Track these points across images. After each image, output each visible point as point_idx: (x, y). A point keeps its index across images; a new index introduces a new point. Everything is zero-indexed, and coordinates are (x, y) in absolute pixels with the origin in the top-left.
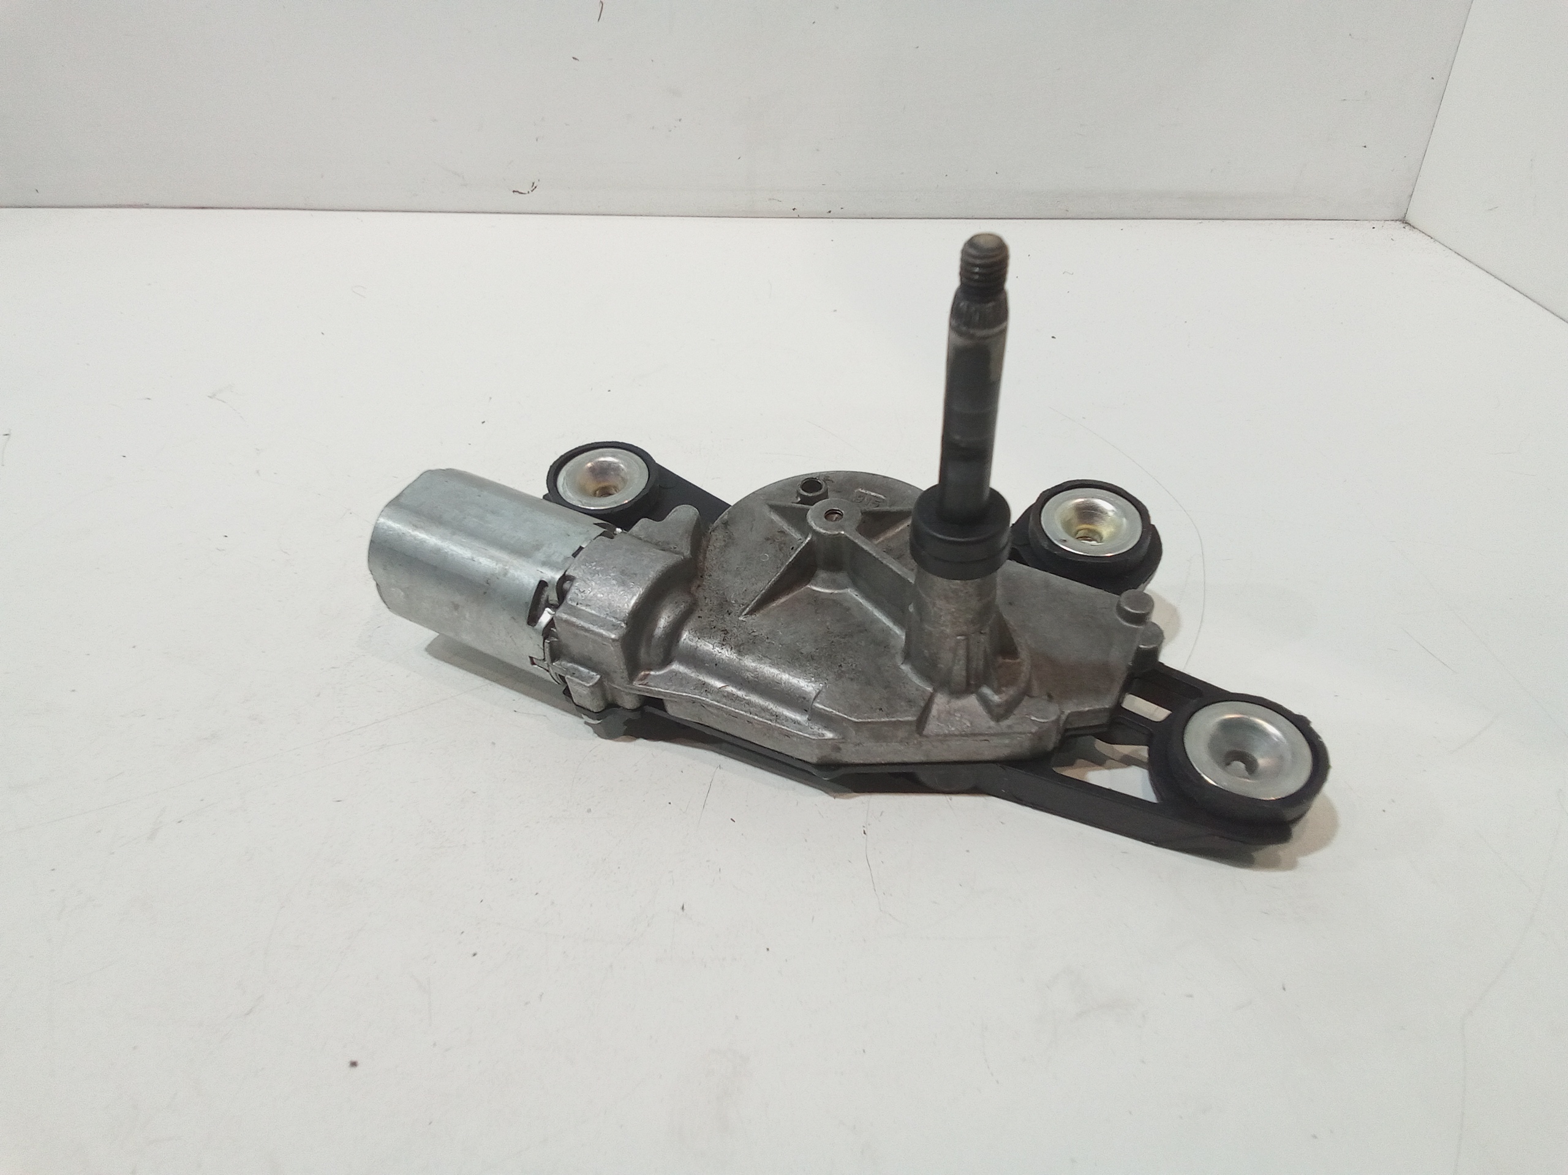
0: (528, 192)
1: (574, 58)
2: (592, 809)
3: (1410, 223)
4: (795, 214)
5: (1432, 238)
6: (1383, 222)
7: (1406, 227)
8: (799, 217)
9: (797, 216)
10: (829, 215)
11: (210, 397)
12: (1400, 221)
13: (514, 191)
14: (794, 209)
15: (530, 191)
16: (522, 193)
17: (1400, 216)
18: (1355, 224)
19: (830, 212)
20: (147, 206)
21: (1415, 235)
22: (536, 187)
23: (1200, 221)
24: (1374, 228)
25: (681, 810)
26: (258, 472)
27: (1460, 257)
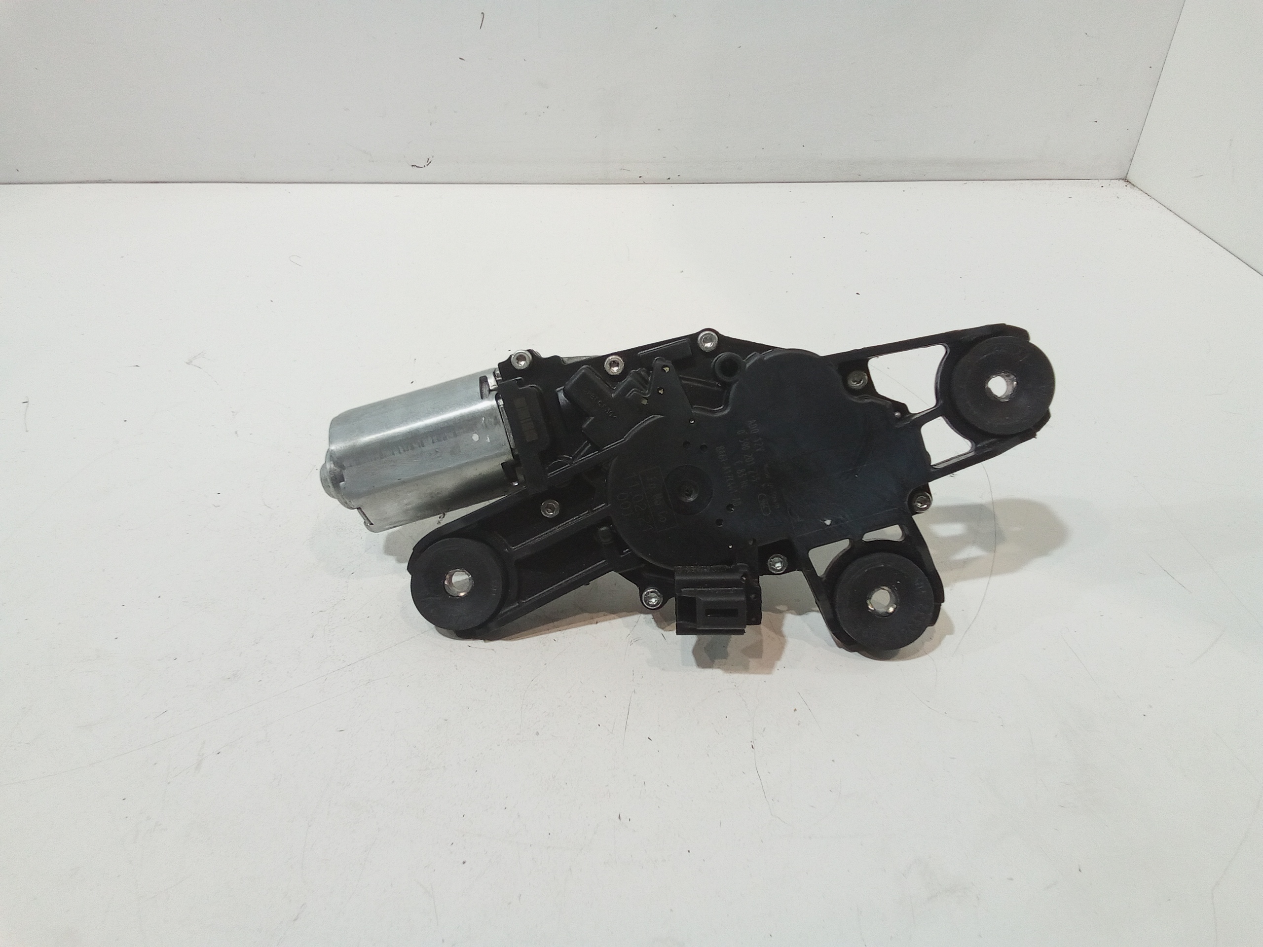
1: (460, 58)
2: (539, 732)
3: (1131, 182)
4: (639, 181)
5: (1148, 195)
6: (1110, 181)
7: (1128, 186)
8: (644, 183)
9: (642, 183)
10: (669, 181)
11: (187, 363)
12: (1123, 180)
13: (413, 166)
14: (640, 177)
15: (426, 166)
16: (419, 167)
17: (1123, 176)
18: (1088, 183)
19: (669, 179)
21: (1135, 191)
22: (430, 162)
23: (965, 182)
24: (1102, 187)
25: (609, 730)
26: (236, 433)
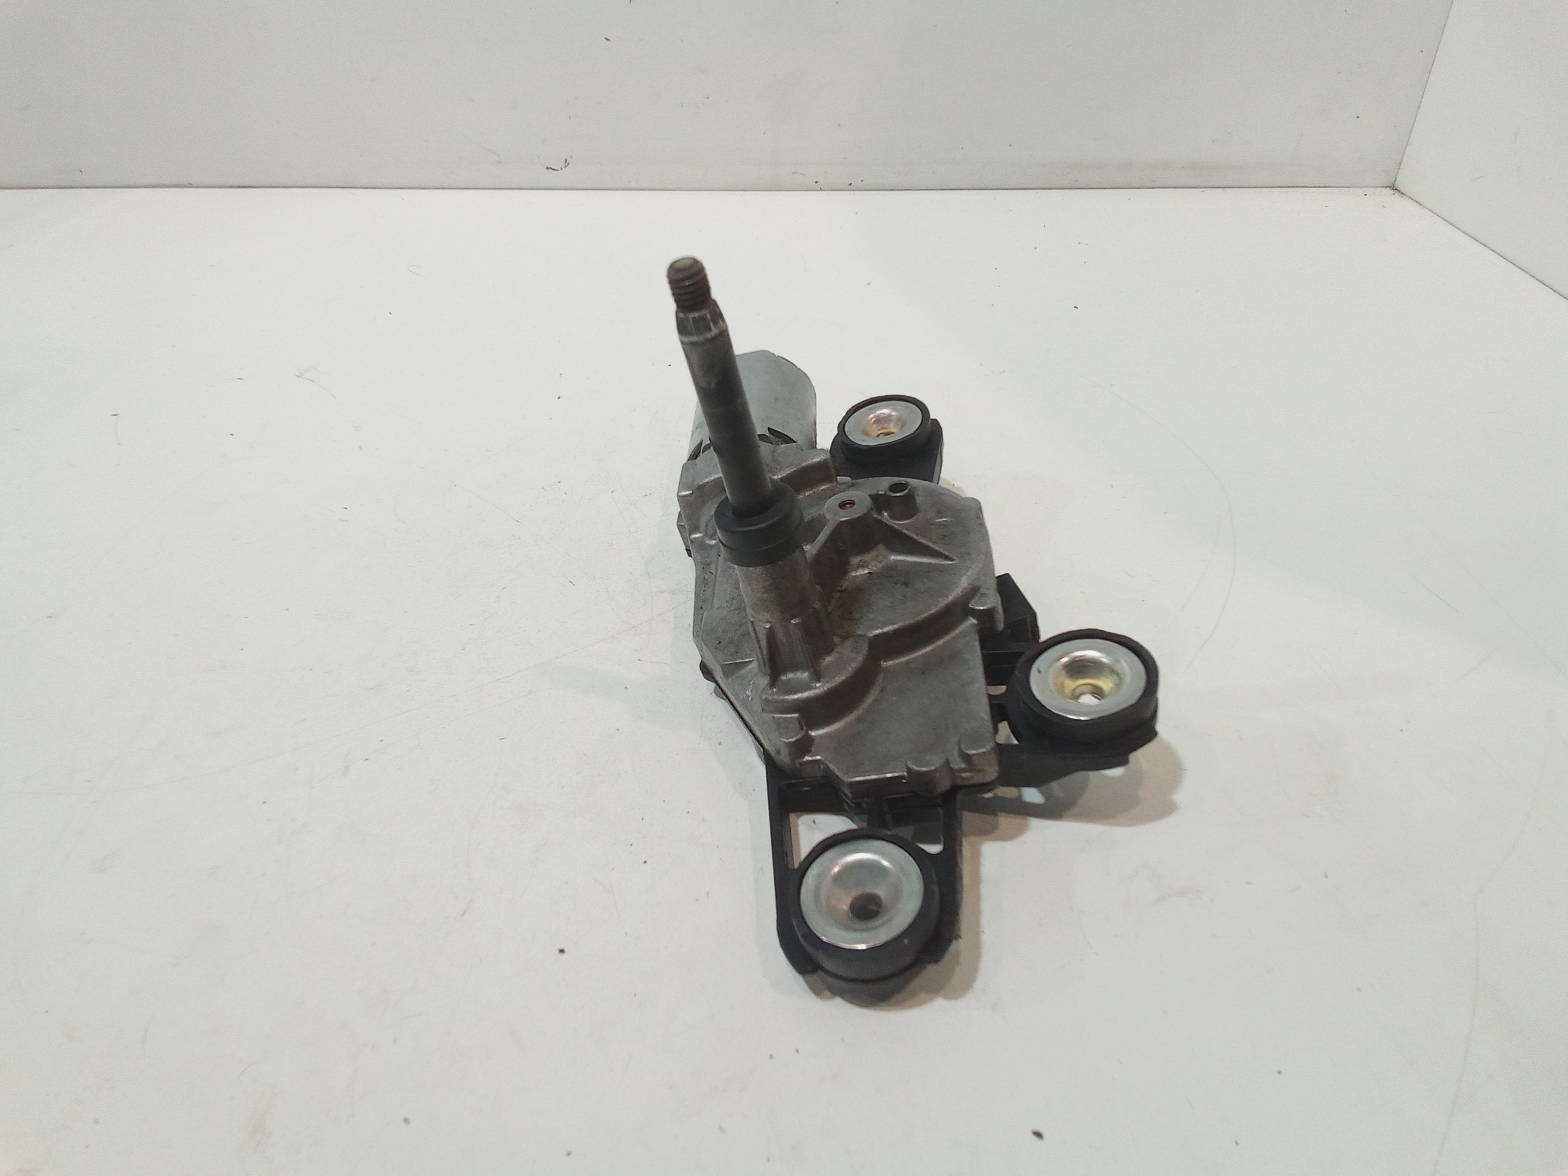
0: (562, 169)
1: (606, 39)
3: (1400, 189)
4: (818, 187)
5: (1420, 204)
6: (1373, 188)
7: (1396, 194)
8: (821, 190)
9: (819, 189)
10: (850, 187)
12: (1390, 187)
13: (548, 168)
14: (816, 182)
15: (563, 168)
16: (554, 170)
17: (1389, 183)
18: (1348, 191)
19: (851, 184)
20: (191, 186)
21: (1404, 201)
22: (568, 164)
23: (1202, 189)
24: (1365, 195)
26: (361, 447)
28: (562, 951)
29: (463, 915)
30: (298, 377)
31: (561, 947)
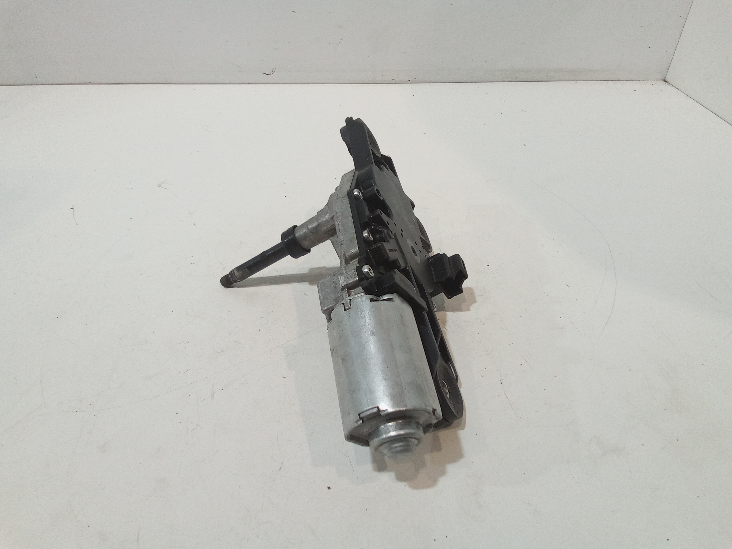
0: (271, 74)
1: (293, 11)
3: (668, 81)
5: (678, 89)
6: (656, 81)
7: (666, 84)
8: (395, 83)
10: (409, 82)
12: (663, 80)
13: (264, 74)
14: (393, 80)
16: (267, 74)
17: (663, 78)
18: (645, 82)
19: (409, 80)
21: (670, 88)
22: (274, 72)
24: (652, 84)
27: (691, 99)
28: (329, 488)
29: (280, 470)
30: (158, 186)
31: (329, 486)
